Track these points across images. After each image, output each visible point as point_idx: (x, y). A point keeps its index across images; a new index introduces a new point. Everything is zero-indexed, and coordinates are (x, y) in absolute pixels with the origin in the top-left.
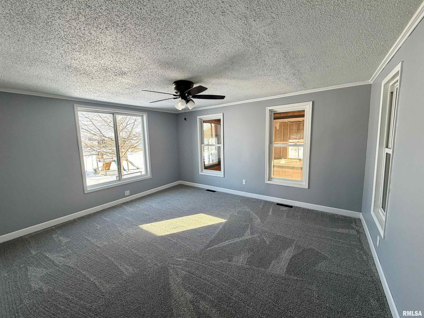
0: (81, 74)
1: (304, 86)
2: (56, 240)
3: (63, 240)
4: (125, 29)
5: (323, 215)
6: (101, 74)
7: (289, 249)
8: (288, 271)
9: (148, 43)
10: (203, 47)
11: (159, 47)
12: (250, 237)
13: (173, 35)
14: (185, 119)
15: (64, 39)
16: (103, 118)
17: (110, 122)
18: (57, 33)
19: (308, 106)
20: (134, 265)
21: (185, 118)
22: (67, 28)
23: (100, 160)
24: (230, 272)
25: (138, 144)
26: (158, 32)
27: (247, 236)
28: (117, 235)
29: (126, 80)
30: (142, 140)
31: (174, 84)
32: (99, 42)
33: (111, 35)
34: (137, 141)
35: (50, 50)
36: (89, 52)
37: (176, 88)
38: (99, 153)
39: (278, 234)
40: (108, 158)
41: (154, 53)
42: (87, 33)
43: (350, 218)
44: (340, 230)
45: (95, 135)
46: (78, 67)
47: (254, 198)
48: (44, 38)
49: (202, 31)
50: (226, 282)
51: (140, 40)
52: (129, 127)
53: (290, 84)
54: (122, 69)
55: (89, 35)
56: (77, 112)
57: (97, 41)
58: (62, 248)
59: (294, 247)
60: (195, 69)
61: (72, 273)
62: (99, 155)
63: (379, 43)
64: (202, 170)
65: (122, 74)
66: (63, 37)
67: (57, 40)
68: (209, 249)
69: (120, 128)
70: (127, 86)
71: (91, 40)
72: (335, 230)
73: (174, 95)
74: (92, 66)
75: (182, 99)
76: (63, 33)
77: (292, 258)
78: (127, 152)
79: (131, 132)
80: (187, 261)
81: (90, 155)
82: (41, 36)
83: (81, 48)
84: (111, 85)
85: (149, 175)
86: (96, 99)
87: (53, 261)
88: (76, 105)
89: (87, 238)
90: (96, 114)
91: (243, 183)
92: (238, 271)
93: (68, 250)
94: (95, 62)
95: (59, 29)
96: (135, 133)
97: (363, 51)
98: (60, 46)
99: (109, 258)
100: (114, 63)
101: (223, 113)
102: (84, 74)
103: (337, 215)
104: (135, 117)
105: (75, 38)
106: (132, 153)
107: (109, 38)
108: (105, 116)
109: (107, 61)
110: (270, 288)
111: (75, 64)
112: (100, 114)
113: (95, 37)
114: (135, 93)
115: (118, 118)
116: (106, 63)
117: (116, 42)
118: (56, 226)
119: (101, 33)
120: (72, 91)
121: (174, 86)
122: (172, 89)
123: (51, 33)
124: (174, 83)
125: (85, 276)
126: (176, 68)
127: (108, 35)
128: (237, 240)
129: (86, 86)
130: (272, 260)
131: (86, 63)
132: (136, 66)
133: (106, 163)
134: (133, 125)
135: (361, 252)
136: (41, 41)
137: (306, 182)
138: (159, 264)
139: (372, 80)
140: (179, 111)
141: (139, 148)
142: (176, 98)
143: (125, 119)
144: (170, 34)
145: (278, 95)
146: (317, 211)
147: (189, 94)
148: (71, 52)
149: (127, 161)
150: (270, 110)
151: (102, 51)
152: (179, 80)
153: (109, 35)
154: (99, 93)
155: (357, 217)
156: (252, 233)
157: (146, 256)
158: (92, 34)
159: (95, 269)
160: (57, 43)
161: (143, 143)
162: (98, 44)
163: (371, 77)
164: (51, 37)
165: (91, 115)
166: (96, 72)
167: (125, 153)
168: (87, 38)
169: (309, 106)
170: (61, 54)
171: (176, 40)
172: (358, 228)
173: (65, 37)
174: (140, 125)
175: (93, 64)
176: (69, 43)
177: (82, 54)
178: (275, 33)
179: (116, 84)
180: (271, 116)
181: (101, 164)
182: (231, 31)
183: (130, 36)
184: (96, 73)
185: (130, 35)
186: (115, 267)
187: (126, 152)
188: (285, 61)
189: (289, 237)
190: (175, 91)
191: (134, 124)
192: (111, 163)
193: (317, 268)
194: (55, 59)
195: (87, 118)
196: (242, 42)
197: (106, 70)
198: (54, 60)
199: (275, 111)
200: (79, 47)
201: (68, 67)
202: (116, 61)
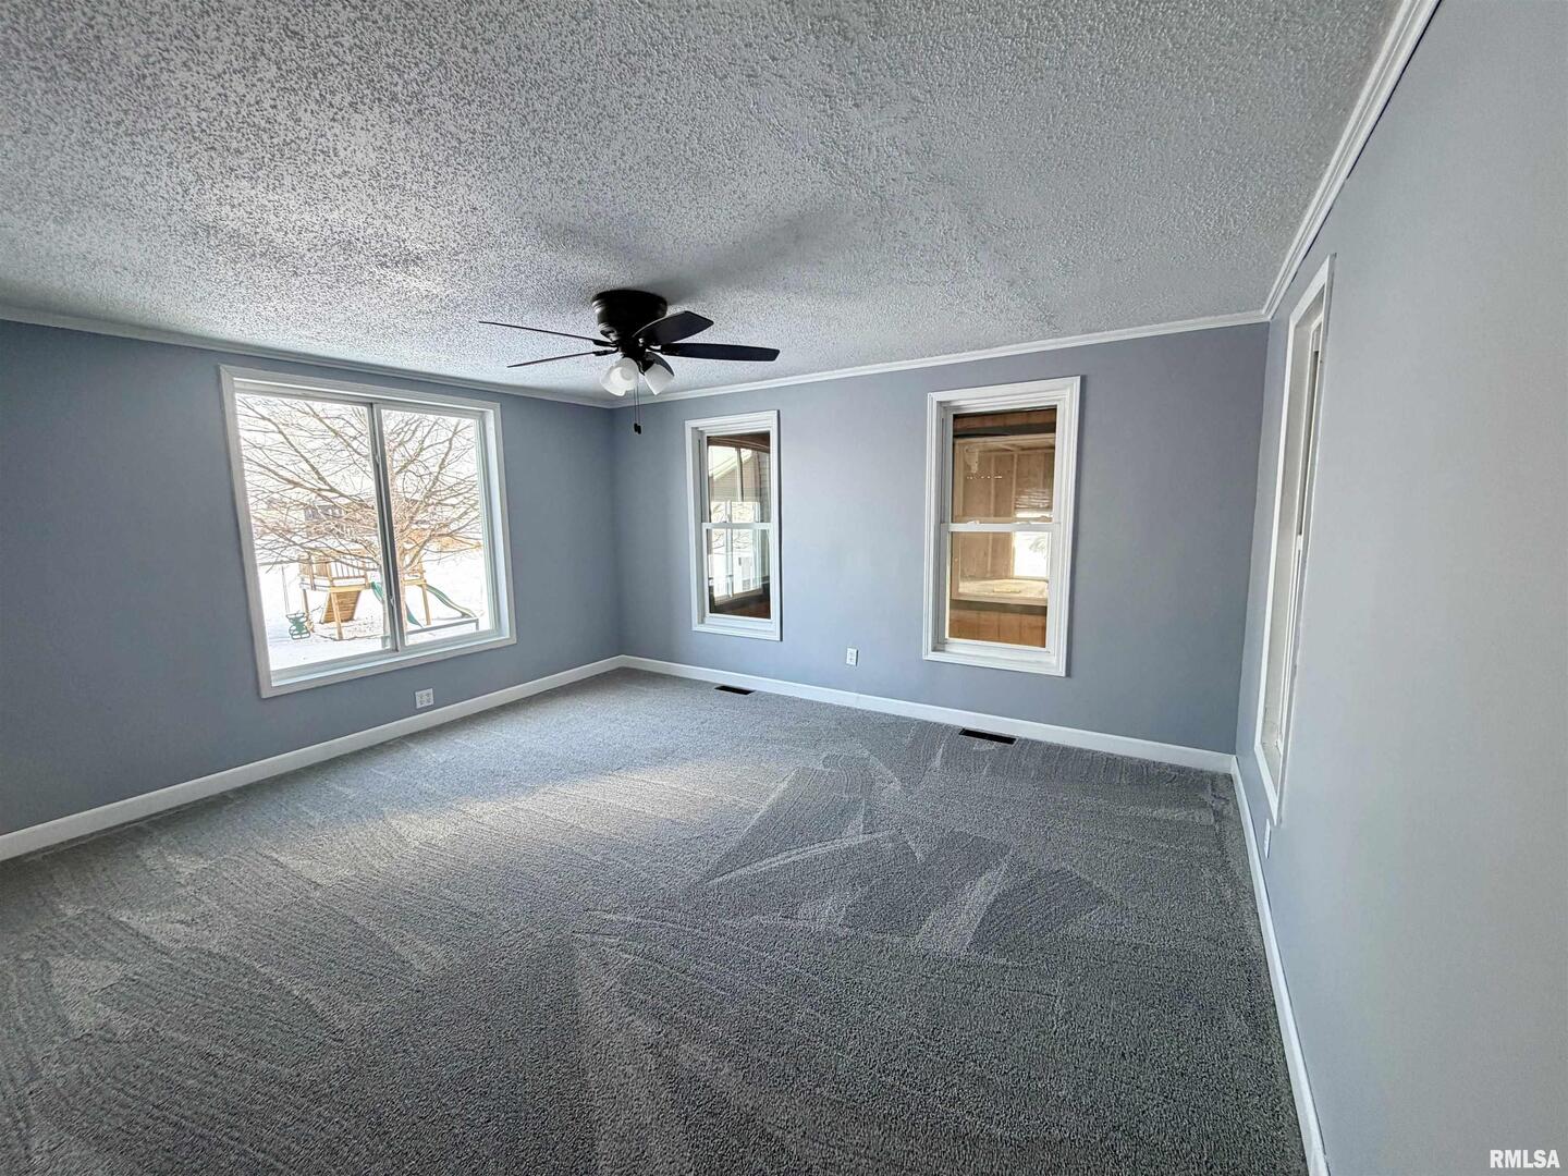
0: (254, 255)
1: (1050, 321)
2: (155, 865)
3: (180, 865)
4: (420, 111)
5: (1112, 763)
6: (330, 259)
7: (988, 875)
8: (981, 941)
9: (503, 159)
10: (691, 182)
11: (541, 173)
12: (862, 839)
13: (586, 138)
14: (638, 429)
15: (197, 135)
16: (327, 421)
17: (355, 438)
18: (173, 112)
19: (1069, 391)
20: (449, 940)
21: (636, 425)
22: (213, 99)
23: (317, 582)
24: (787, 951)
25: (463, 522)
26: (536, 126)
27: (854, 836)
28: (389, 845)
29: (419, 283)
30: (481, 506)
31: (595, 303)
32: (326, 149)
33: (369, 127)
34: (462, 510)
35: (142, 170)
36: (287, 181)
37: (604, 318)
38: (313, 557)
39: (957, 830)
40: (345, 575)
41: (524, 193)
42: (282, 117)
43: (1199, 773)
44: (1160, 812)
45: (296, 484)
46: (243, 230)
47: (885, 715)
48: (123, 128)
49: (686, 130)
50: (769, 981)
51: (471, 148)
52: (431, 458)
53: (1003, 316)
54: (408, 243)
55: (290, 123)
56: (234, 392)
57: (320, 147)
58: (181, 891)
59: (1004, 866)
60: (668, 253)
61: (223, 974)
62: (311, 563)
63: (1265, 193)
64: (704, 616)
65: (406, 260)
66: (196, 128)
67: (172, 135)
68: (717, 880)
69: (395, 460)
70: (425, 305)
71: (297, 141)
72: (1145, 811)
73: (597, 342)
74: (297, 228)
75: (625, 356)
76: (194, 115)
77: (996, 901)
78: (423, 552)
79: (437, 478)
80: (639, 920)
81: (276, 563)
82: (113, 118)
83: (258, 166)
84: (366, 300)
85: (507, 634)
86: (303, 350)
87: (147, 938)
88: (226, 366)
89: (275, 855)
90: (301, 404)
91: (848, 662)
92: (812, 947)
93: (204, 898)
94: (307, 216)
95: (182, 102)
96: (454, 481)
97: (1220, 216)
98: (179, 156)
99: (358, 919)
100: (377, 223)
101: (779, 412)
102: (263, 255)
103: (1157, 765)
104: (453, 420)
105: (238, 131)
106: (443, 555)
107: (363, 137)
108: (336, 413)
109: (350, 214)
110: (916, 995)
111: (232, 219)
112: (317, 406)
113: (310, 134)
114: (455, 329)
115: (387, 422)
116: (349, 220)
117: (386, 150)
118: (154, 818)
119: (333, 120)
120: (215, 316)
121: (598, 310)
122: (590, 322)
123: (152, 112)
124: (594, 300)
125: (270, 982)
126: (603, 246)
127: (358, 128)
128: (818, 850)
129: (270, 298)
130: (930, 911)
131: (272, 217)
132: (458, 237)
133: (339, 595)
134: (446, 450)
135: (1220, 878)
136: (111, 137)
137: (1058, 656)
138: (541, 935)
139: (1269, 309)
140: (618, 398)
141: (471, 535)
142: (606, 353)
143: (415, 425)
144: (576, 135)
145: (969, 350)
146: (1094, 752)
147: (652, 338)
148: (219, 180)
149: (421, 586)
150: (940, 403)
151: (336, 180)
152: (615, 288)
153: (362, 129)
154: (320, 328)
155: (1221, 771)
156: (870, 828)
157: (495, 909)
158: (302, 124)
159: (307, 956)
160: (170, 148)
161: (483, 519)
162: (322, 156)
163: (1265, 300)
164: (150, 126)
165: (281, 407)
166: (309, 250)
167: (416, 556)
168: (282, 133)
169: (1071, 393)
170: (181, 184)
171: (597, 155)
172: (1218, 805)
173: (204, 126)
174: (473, 450)
175: (299, 223)
176: (213, 148)
177: (260, 187)
178: (930, 147)
179: (384, 297)
180: (942, 422)
181: (319, 600)
182: (783, 134)
183: (439, 136)
184: (309, 255)
185: (436, 131)
186: (382, 948)
187: (418, 552)
188: (975, 237)
189: (992, 835)
190: (602, 327)
191: (450, 444)
192: (359, 592)
193: (1074, 930)
194: (160, 199)
195: (264, 418)
196: (824, 170)
197: (347, 246)
198: (153, 205)
199: (958, 408)
200: (251, 163)
201: (207, 229)
202: (386, 217)
